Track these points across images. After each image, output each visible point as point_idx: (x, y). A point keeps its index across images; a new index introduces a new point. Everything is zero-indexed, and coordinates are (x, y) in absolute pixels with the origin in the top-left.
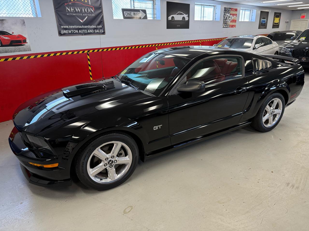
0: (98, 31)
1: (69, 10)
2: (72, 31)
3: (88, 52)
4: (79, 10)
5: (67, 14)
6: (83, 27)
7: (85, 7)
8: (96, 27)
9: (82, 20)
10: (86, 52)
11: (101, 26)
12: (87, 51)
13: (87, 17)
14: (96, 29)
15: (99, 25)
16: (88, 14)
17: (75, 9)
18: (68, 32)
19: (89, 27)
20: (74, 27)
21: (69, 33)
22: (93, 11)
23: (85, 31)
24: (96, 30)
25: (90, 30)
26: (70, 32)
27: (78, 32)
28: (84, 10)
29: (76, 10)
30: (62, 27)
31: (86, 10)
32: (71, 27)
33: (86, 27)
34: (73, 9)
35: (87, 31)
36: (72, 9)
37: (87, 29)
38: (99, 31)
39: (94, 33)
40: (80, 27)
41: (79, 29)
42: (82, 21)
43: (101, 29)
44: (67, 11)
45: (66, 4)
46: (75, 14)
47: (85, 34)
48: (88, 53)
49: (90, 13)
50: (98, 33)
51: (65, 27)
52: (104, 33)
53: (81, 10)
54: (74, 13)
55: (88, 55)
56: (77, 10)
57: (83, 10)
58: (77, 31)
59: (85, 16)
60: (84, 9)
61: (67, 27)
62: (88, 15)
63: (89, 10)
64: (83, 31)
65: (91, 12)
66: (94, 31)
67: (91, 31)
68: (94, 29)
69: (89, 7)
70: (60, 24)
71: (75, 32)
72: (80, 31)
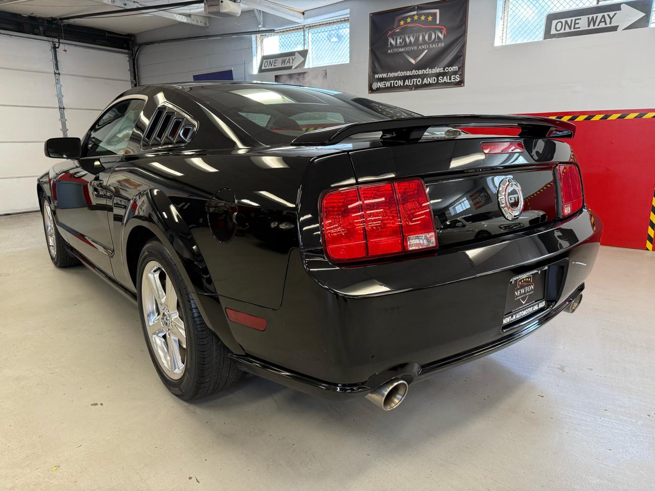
0: (446, 80)
1: (393, 42)
2: (391, 83)
4: (413, 40)
5: (389, 51)
6: (414, 72)
7: (427, 30)
8: (444, 70)
9: (415, 59)
11: (455, 68)
13: (426, 51)
14: (443, 74)
15: (451, 64)
16: (428, 44)
17: (404, 40)
18: (385, 85)
19: (428, 71)
20: (396, 74)
21: (387, 86)
22: (441, 36)
23: (418, 81)
24: (443, 78)
25: (429, 79)
26: (388, 84)
27: (402, 85)
28: (424, 37)
29: (407, 39)
30: (376, 76)
31: (427, 37)
32: (392, 75)
33: (420, 72)
34: (401, 41)
35: (422, 81)
36: (398, 41)
37: (423, 77)
38: (450, 79)
39: (437, 85)
40: (408, 73)
41: (404, 78)
42: (413, 62)
43: (455, 73)
44: (389, 46)
45: (390, 32)
46: (401, 50)
47: (417, 87)
49: (434, 42)
50: (446, 84)
51: (381, 76)
52: (460, 83)
53: (417, 39)
54: (401, 47)
56: (408, 41)
57: (421, 38)
58: (400, 83)
59: (424, 50)
60: (423, 35)
61: (385, 75)
62: (429, 46)
63: (433, 36)
64: (414, 81)
65: (437, 40)
66: (438, 80)
67: (431, 80)
68: (438, 75)
69: (434, 30)
70: (373, 71)
71: (396, 84)
72: (407, 83)
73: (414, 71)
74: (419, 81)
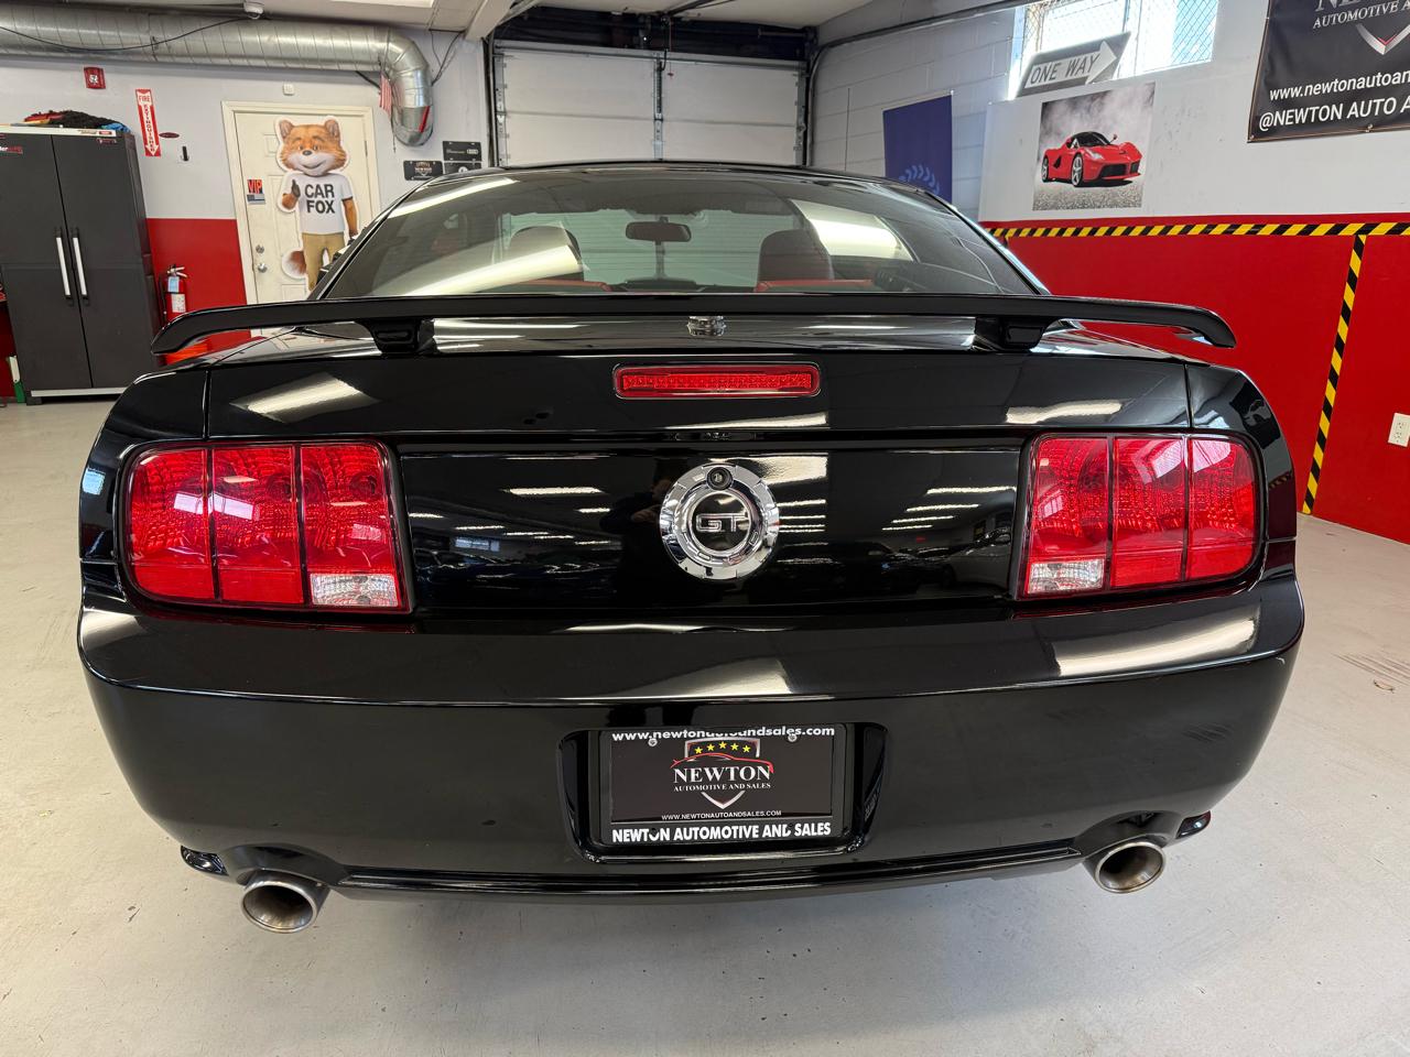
2: (1310, 112)
3: (1361, 232)
5: (1318, 22)
6: (1380, 80)
9: (1385, 39)
10: (1351, 230)
12: (1359, 226)
18: (1293, 120)
20: (1327, 88)
21: (1297, 121)
26: (1301, 116)
27: (1339, 117)
30: (1274, 95)
32: (1314, 90)
33: (1397, 78)
35: (1400, 103)
37: (1405, 91)
40: (1363, 83)
41: (1347, 98)
42: (1380, 47)
44: (1320, 8)
46: (1350, 16)
47: (1381, 123)
48: (1363, 238)
51: (1284, 94)
54: (1351, 7)
55: (1359, 247)
58: (1335, 111)
61: (1296, 92)
64: (1374, 105)
70: (1269, 77)
71: (1324, 115)
72: (1354, 111)
73: (1379, 75)
74: (1391, 103)
